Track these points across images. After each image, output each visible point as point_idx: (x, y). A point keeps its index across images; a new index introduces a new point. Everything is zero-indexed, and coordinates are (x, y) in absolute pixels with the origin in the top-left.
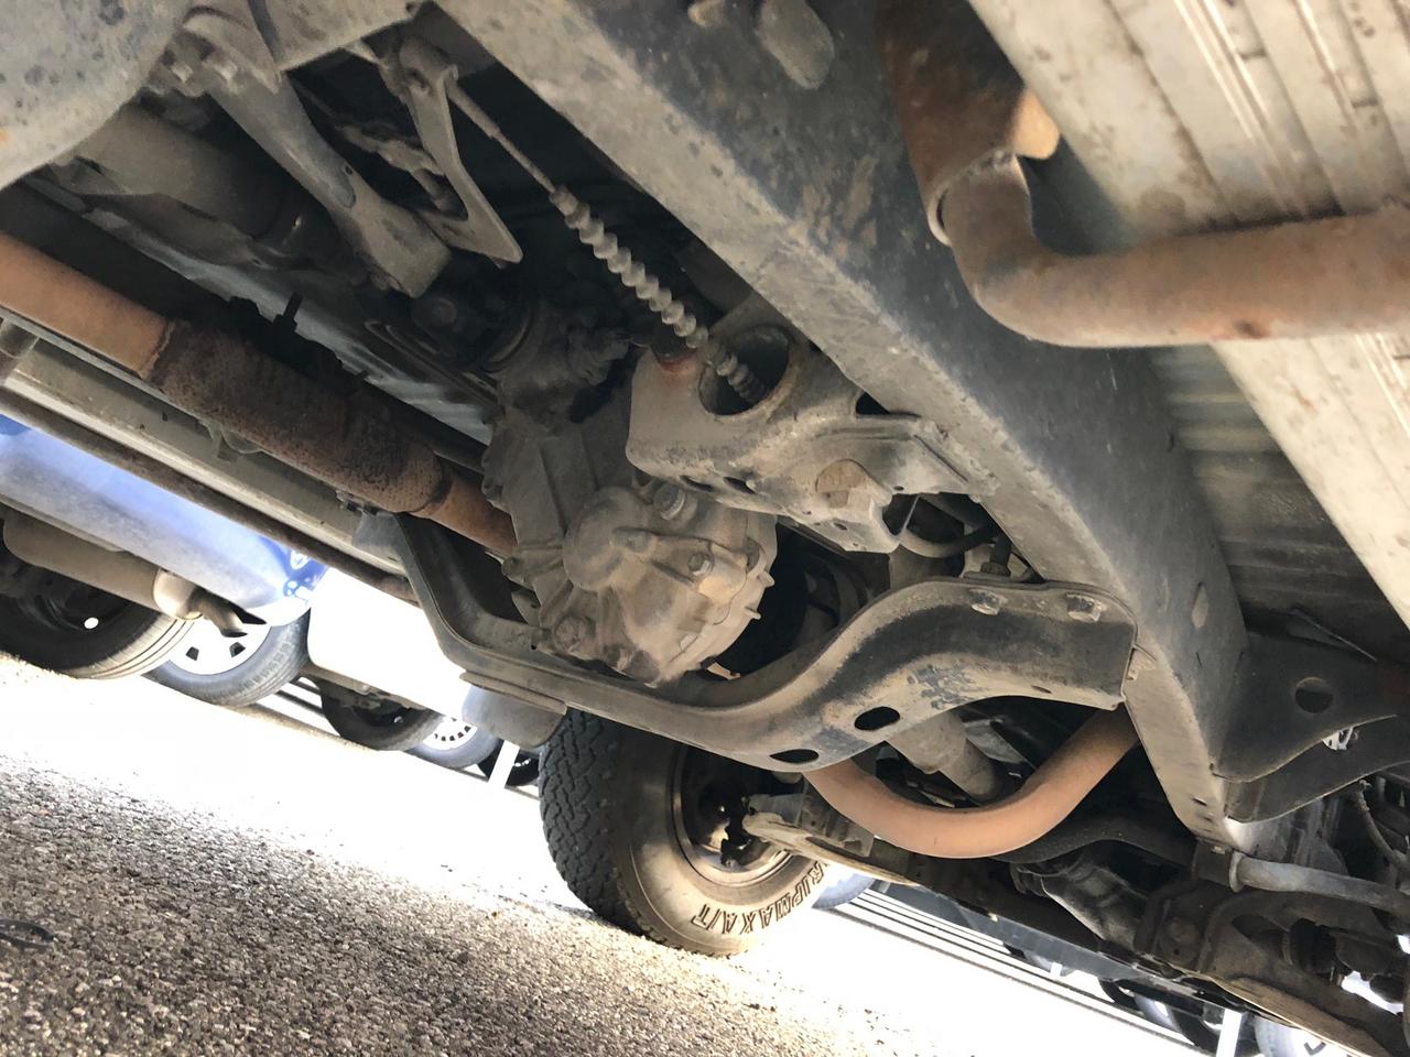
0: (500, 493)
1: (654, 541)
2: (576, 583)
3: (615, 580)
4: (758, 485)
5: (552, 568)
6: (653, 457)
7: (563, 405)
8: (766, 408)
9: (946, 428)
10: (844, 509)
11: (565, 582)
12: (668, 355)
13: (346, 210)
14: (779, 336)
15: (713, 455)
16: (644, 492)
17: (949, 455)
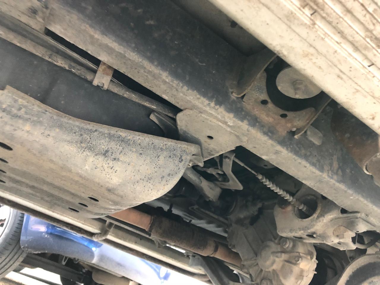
0: (235, 247)
1: (283, 254)
2: (264, 269)
3: (275, 267)
4: (317, 236)
5: (255, 266)
6: (285, 232)
7: (247, 222)
8: (315, 215)
9: (367, 214)
10: (344, 239)
11: (260, 269)
12: (283, 206)
13: (200, 185)
14: (312, 197)
15: (303, 230)
16: (276, 241)
17: (370, 221)
